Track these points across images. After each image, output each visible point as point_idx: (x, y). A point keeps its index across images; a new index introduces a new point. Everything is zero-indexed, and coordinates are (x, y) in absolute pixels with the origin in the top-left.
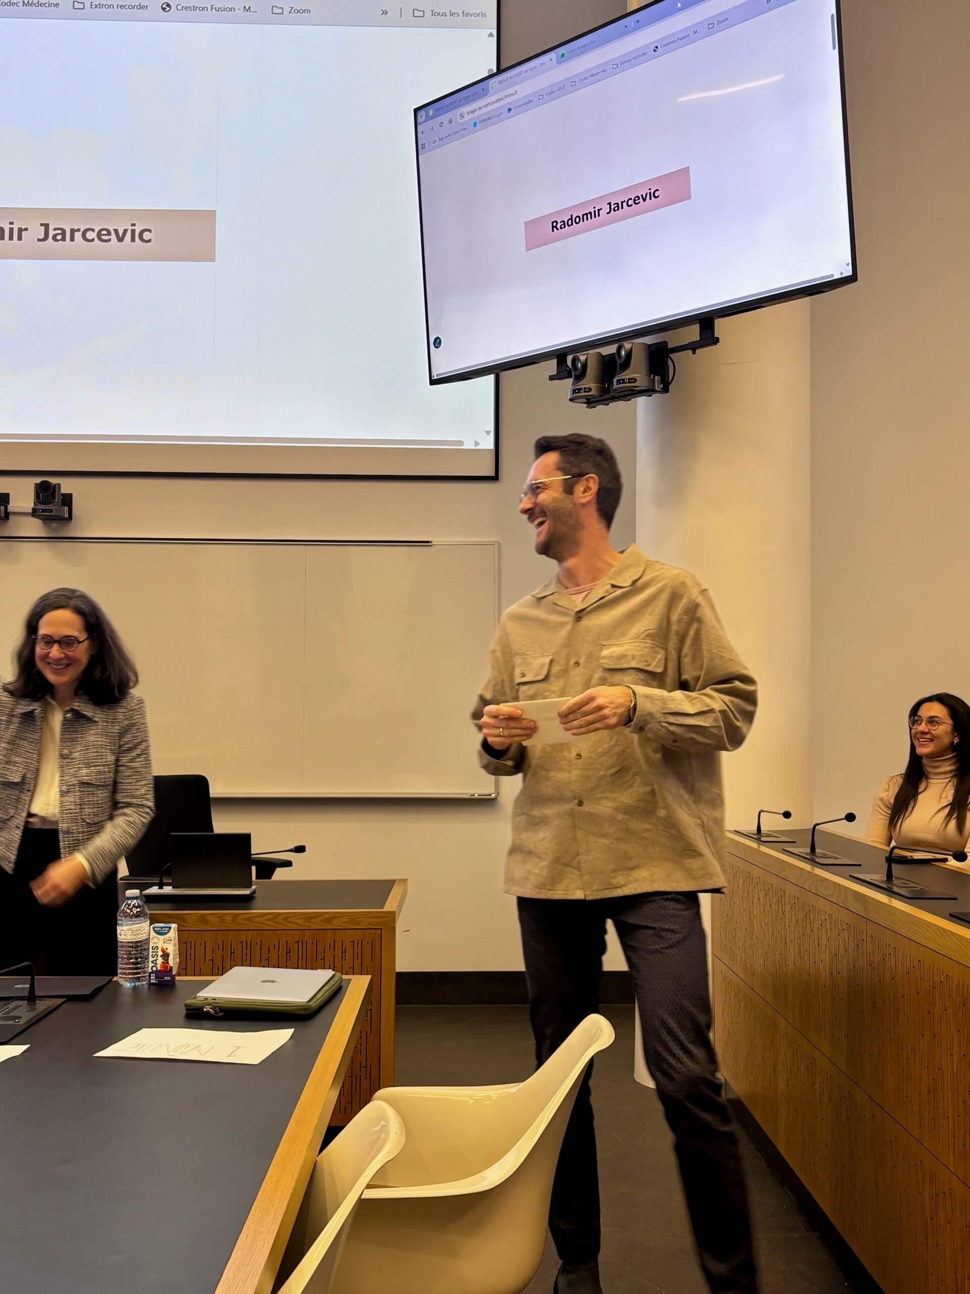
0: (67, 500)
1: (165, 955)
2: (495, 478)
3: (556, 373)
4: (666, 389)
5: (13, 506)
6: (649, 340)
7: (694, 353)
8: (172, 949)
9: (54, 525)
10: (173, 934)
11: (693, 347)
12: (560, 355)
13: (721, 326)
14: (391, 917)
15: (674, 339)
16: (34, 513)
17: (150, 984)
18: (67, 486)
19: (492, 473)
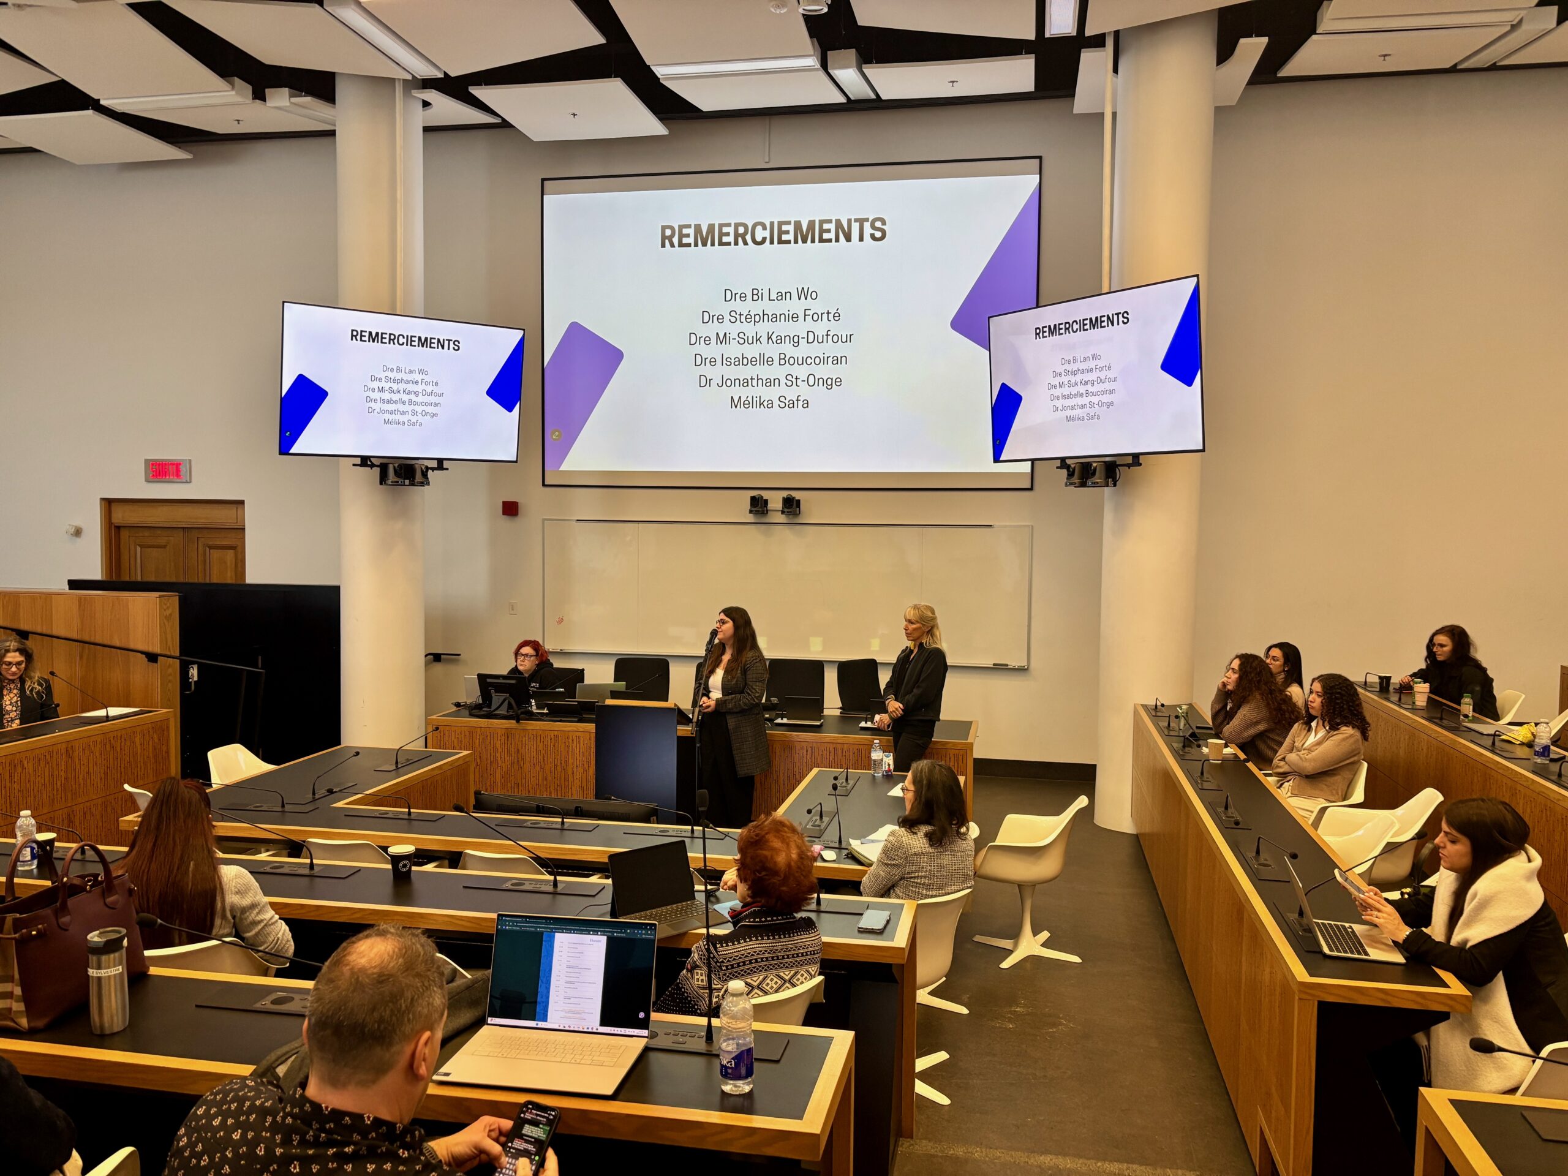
0: (798, 502)
1: (889, 765)
2: (1031, 489)
3: (1059, 465)
4: (1115, 485)
5: (770, 506)
6: (1107, 459)
7: (1129, 468)
8: (891, 763)
9: (791, 516)
10: (891, 757)
11: (1129, 466)
12: (1063, 460)
13: (1142, 459)
14: (972, 744)
15: (1119, 461)
16: (783, 512)
17: (883, 775)
18: (797, 495)
19: (1029, 487)
